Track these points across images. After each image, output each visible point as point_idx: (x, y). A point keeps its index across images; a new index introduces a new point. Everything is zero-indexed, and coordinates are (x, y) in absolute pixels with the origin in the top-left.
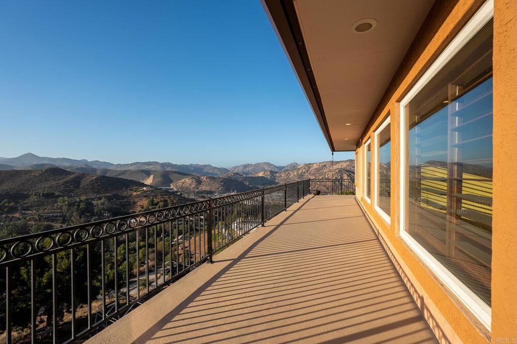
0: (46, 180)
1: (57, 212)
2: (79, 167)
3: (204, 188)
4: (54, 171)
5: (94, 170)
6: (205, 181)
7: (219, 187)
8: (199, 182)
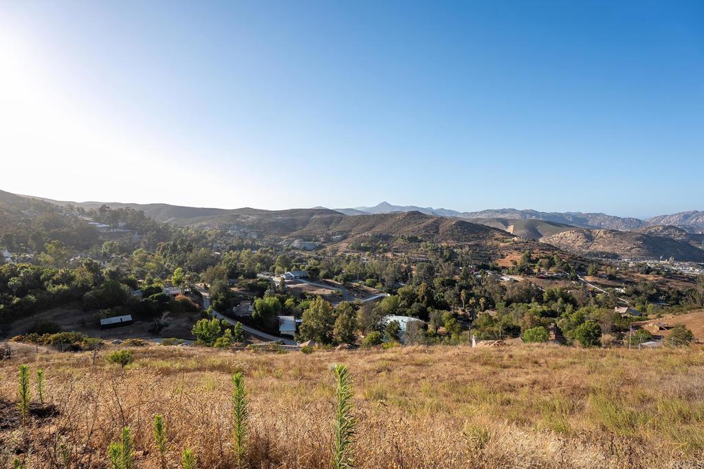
3: (599, 247)
6: (601, 237)
7: (632, 248)
8: (590, 238)
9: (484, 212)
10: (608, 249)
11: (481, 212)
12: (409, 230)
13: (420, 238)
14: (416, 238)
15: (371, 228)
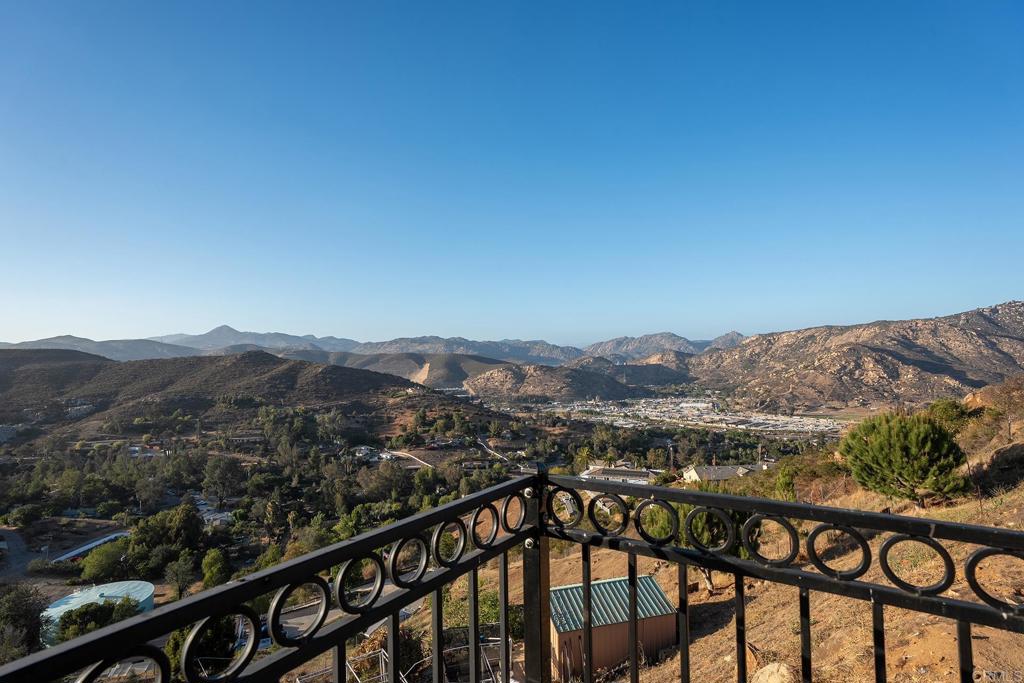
0: (242, 374)
1: (256, 435)
2: (301, 348)
3: (529, 389)
4: (255, 358)
5: (325, 355)
6: (532, 375)
7: (562, 388)
8: (520, 377)
9: (396, 341)
10: (538, 391)
11: (391, 343)
12: (238, 387)
13: (258, 399)
14: (251, 400)
15: (163, 386)
